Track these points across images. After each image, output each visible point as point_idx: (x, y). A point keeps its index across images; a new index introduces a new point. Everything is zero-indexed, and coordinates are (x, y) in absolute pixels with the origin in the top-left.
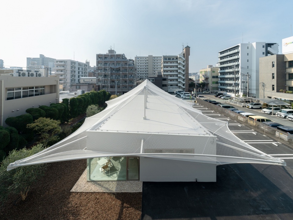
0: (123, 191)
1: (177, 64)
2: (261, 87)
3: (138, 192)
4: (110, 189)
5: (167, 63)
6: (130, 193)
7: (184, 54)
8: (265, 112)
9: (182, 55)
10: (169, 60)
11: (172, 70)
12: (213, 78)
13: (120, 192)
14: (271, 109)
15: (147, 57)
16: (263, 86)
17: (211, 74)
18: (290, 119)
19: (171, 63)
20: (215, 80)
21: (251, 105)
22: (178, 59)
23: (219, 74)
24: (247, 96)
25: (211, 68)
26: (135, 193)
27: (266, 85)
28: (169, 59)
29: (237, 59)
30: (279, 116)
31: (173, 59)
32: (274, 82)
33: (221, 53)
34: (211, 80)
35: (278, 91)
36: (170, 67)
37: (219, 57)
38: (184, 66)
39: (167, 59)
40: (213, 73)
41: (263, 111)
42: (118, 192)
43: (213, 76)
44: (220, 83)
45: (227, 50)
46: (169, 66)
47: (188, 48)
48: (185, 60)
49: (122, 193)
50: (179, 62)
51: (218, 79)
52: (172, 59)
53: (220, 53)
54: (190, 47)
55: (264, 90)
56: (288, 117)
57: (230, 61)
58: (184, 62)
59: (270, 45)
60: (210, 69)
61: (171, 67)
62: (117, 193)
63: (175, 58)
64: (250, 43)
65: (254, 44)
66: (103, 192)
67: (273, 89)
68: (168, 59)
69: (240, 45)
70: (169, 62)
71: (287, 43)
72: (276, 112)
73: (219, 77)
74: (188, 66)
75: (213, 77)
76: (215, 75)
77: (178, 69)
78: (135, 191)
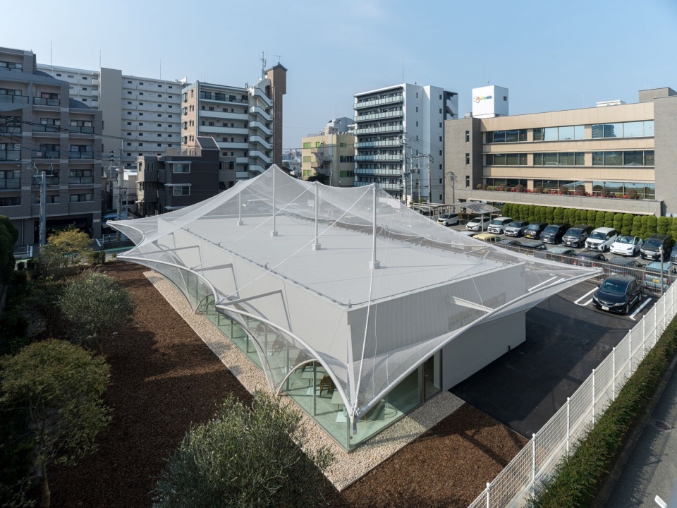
0: (439, 420)
1: (244, 117)
2: (447, 180)
3: (460, 406)
4: (414, 432)
5: (212, 109)
6: (451, 415)
7: (268, 88)
8: (472, 227)
9: (264, 90)
10: (217, 99)
11: (229, 135)
12: (341, 161)
13: (435, 424)
14: (479, 221)
15: (95, 76)
16: (453, 179)
17: (338, 152)
18: (509, 233)
19: (225, 110)
20: (346, 166)
21: (444, 218)
22: (251, 101)
23: (356, 151)
24: (428, 201)
25: (337, 136)
26: (458, 410)
27: (456, 177)
28: (219, 96)
29: (398, 118)
30: (492, 231)
31: (232, 98)
32: (469, 170)
33: (361, 98)
34: (338, 167)
35: (475, 188)
36: (221, 124)
37: (355, 107)
38: (267, 125)
39: (211, 96)
40: (341, 149)
41: (468, 227)
42: (432, 426)
43: (341, 157)
44: (358, 175)
45: (376, 93)
46: (219, 120)
47: (280, 71)
48: (271, 105)
49: (440, 422)
50: (253, 109)
51: (351, 163)
52: (227, 96)
53: (358, 97)
54: (285, 70)
55: (453, 187)
56: (507, 231)
57: (383, 122)
58: (267, 111)
59: (448, 95)
60: (335, 136)
61: (225, 125)
62: (431, 429)
63: (239, 97)
64: (417, 85)
65: (427, 89)
66: (408, 444)
67: (468, 184)
68: (213, 94)
69: (404, 85)
70: (219, 105)
71: (478, 98)
72: (488, 225)
73: (355, 158)
74: (281, 126)
75: (342, 159)
76: (345, 153)
77: (251, 134)
78: (456, 408)
